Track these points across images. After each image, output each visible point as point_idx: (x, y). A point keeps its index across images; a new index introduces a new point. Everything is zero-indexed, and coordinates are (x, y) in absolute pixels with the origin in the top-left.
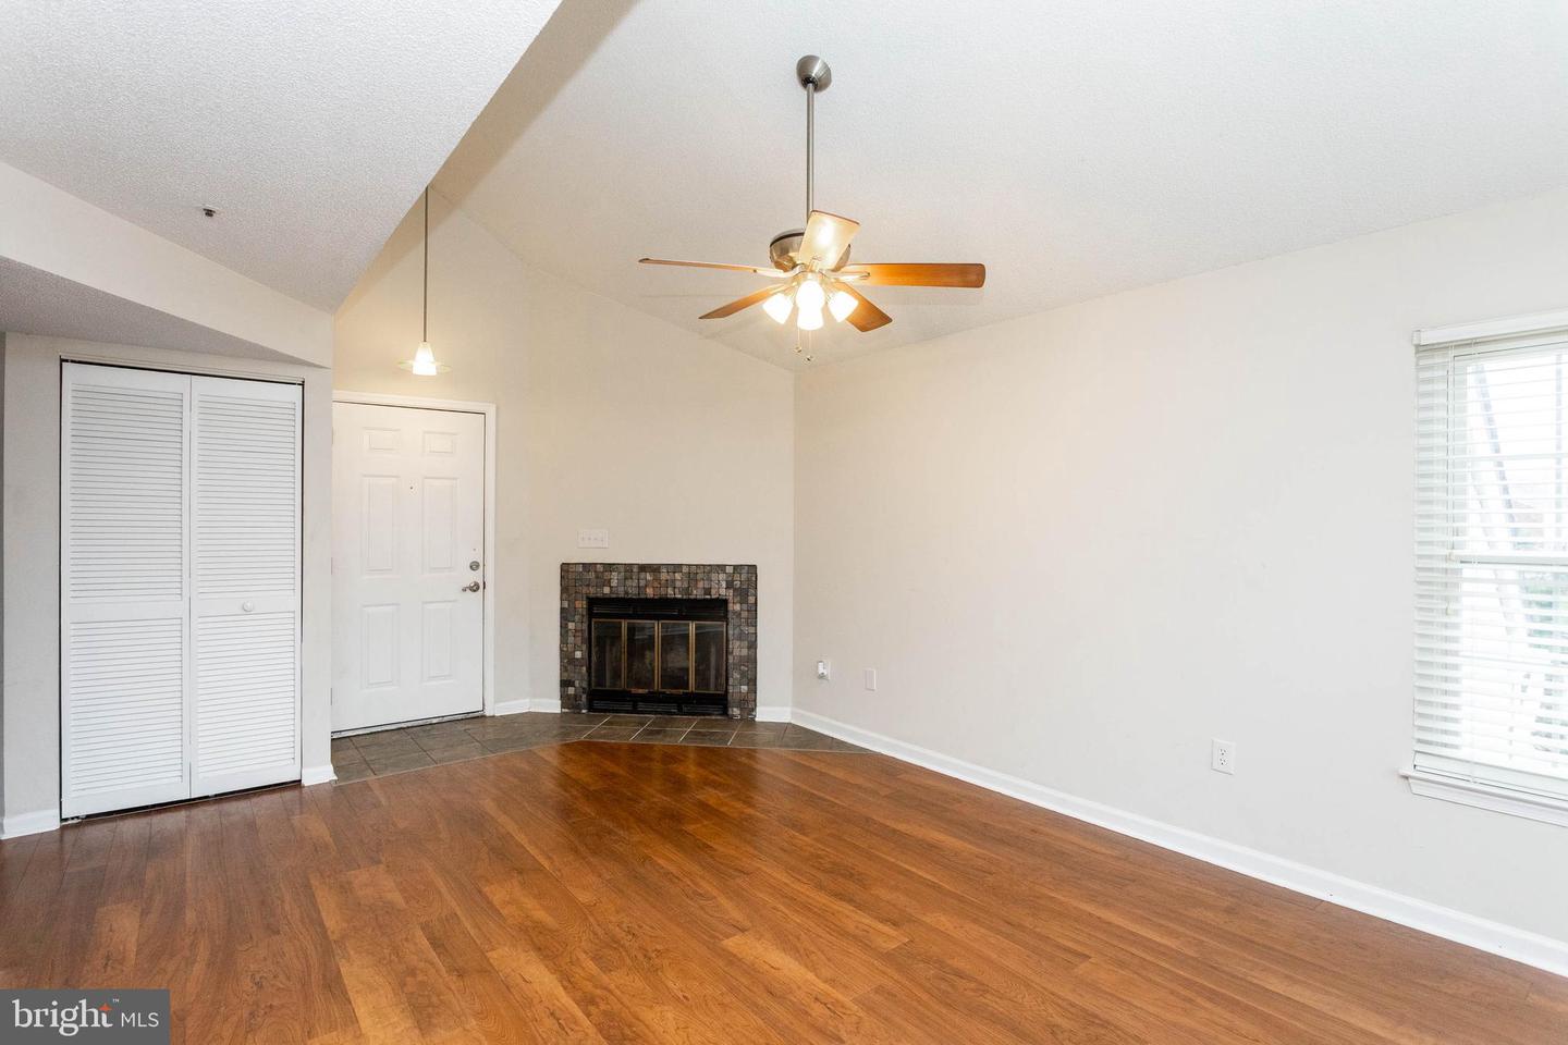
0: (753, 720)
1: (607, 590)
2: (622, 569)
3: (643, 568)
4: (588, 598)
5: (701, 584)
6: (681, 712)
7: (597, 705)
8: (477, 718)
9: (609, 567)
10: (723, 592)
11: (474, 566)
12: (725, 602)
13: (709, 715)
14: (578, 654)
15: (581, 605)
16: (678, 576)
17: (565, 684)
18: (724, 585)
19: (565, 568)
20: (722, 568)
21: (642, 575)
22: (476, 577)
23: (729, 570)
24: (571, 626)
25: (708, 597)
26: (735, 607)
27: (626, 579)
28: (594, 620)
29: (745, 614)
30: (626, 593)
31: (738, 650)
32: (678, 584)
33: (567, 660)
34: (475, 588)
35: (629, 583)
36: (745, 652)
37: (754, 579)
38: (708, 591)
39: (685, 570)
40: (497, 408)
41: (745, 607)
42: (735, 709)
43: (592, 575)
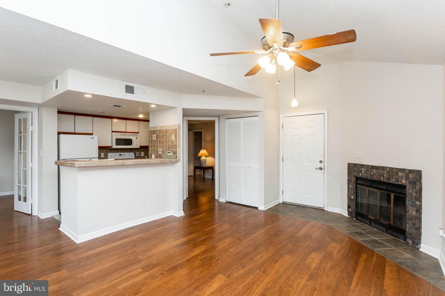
0: (418, 249)
1: (361, 174)
2: (365, 167)
3: (373, 167)
4: (355, 177)
5: (394, 177)
6: (387, 232)
7: (359, 218)
8: (321, 210)
9: (362, 166)
10: (404, 181)
11: (321, 162)
12: (403, 187)
13: (399, 238)
14: (352, 197)
15: (354, 179)
16: (385, 172)
17: (349, 207)
18: (404, 179)
19: (349, 165)
20: (404, 170)
21: (372, 170)
22: (321, 165)
23: (407, 172)
24: (350, 186)
25: (397, 183)
26: (409, 190)
27: (367, 171)
28: (358, 185)
29: (414, 194)
30: (367, 176)
31: (411, 212)
32: (385, 175)
33: (349, 199)
34: (321, 169)
35: (368, 173)
36: (414, 213)
37: (420, 177)
38: (397, 181)
39: (388, 170)
40: (328, 111)
41: (414, 190)
42: (409, 240)
43: (356, 168)
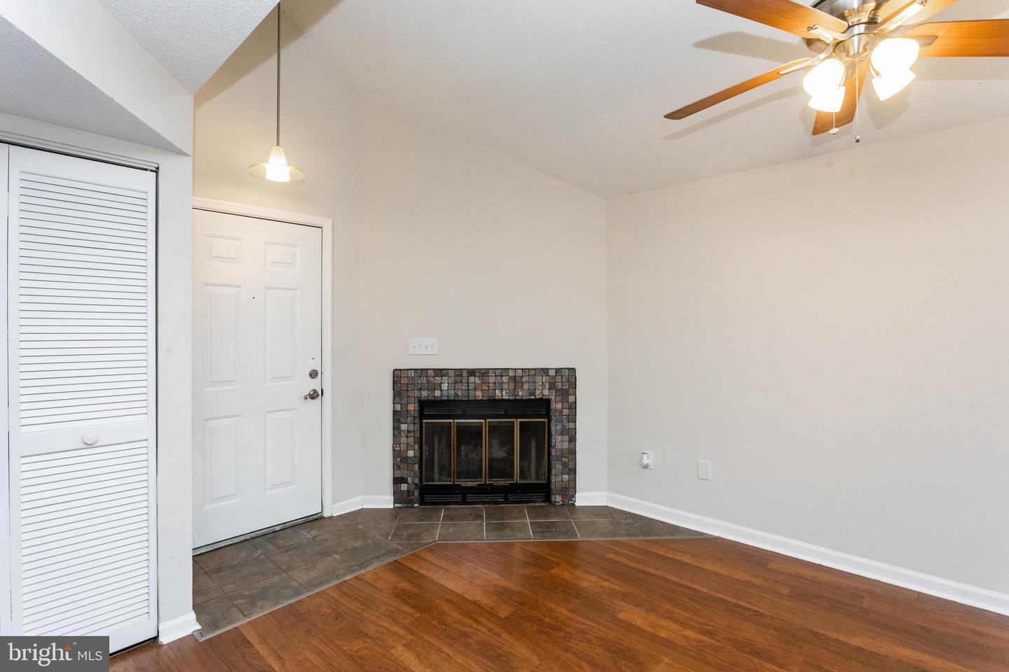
0: (573, 505)
1: (437, 393)
2: (452, 373)
3: (472, 372)
4: (420, 401)
5: (526, 386)
6: (507, 501)
7: (428, 498)
9: (440, 372)
10: (546, 392)
11: (313, 374)
12: (548, 401)
13: (533, 502)
14: (411, 453)
15: (413, 407)
16: (505, 379)
17: (397, 481)
18: (547, 387)
19: (398, 373)
20: (545, 371)
21: (472, 379)
22: (314, 384)
23: (552, 373)
24: (404, 427)
25: (533, 397)
26: (556, 406)
27: (456, 383)
28: (424, 421)
29: (566, 412)
30: (456, 395)
31: (560, 442)
32: (505, 386)
33: (399, 459)
34: (313, 395)
35: (458, 386)
36: (566, 445)
37: (573, 380)
38: (532, 392)
39: (511, 373)
40: (333, 221)
41: (566, 405)
42: (557, 496)
43: (424, 380)
